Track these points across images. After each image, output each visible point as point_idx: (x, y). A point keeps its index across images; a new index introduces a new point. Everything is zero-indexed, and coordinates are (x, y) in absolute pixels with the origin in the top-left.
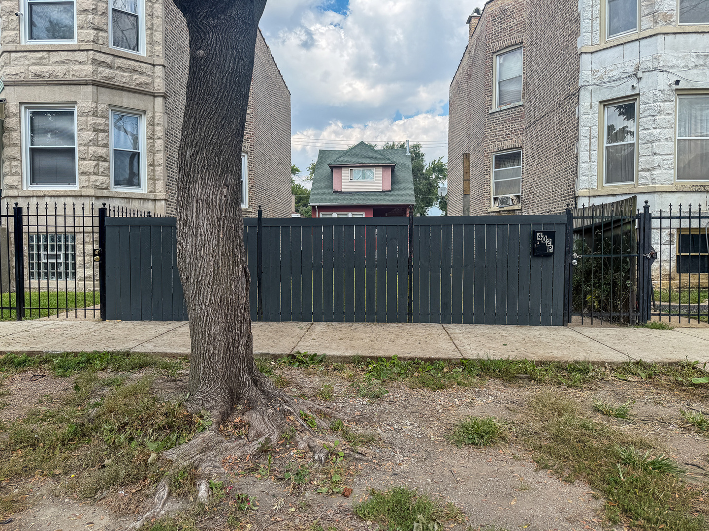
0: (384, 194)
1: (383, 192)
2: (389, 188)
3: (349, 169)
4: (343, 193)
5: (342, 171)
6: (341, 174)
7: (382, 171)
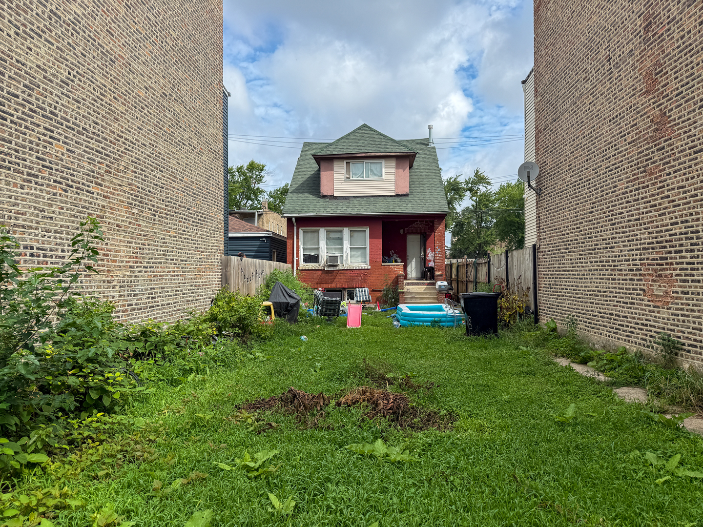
0: (398, 199)
1: (398, 196)
2: (406, 190)
3: (345, 162)
4: (336, 198)
5: (334, 166)
6: (332, 170)
7: (394, 164)
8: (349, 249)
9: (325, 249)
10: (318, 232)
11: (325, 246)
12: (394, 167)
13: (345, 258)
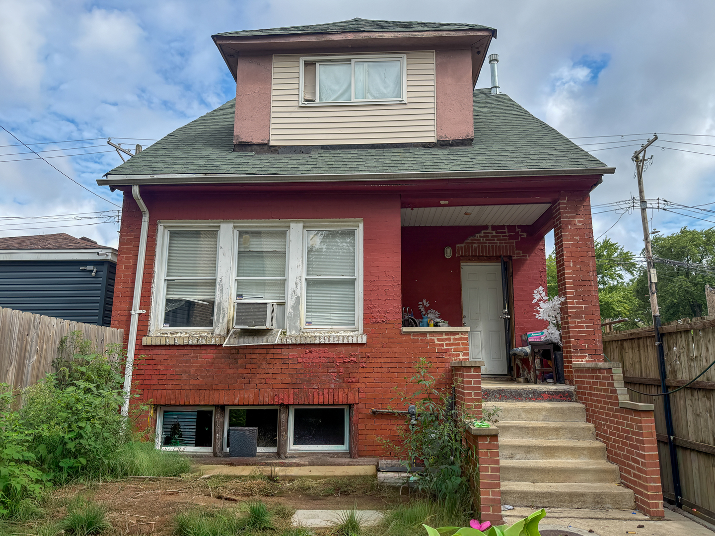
0: (446, 151)
1: (442, 144)
2: (466, 130)
3: (302, 60)
4: (275, 150)
5: (274, 70)
6: (268, 80)
7: (433, 66)
8: (304, 284)
9: (234, 286)
10: (214, 234)
11: (234, 276)
12: (433, 72)
13: (289, 310)
